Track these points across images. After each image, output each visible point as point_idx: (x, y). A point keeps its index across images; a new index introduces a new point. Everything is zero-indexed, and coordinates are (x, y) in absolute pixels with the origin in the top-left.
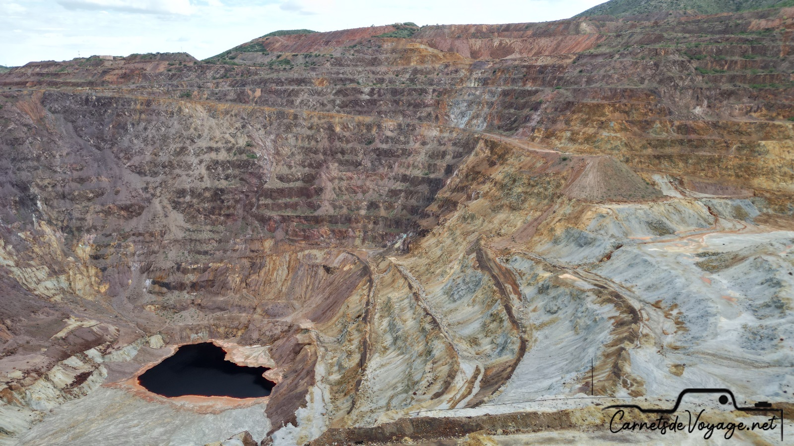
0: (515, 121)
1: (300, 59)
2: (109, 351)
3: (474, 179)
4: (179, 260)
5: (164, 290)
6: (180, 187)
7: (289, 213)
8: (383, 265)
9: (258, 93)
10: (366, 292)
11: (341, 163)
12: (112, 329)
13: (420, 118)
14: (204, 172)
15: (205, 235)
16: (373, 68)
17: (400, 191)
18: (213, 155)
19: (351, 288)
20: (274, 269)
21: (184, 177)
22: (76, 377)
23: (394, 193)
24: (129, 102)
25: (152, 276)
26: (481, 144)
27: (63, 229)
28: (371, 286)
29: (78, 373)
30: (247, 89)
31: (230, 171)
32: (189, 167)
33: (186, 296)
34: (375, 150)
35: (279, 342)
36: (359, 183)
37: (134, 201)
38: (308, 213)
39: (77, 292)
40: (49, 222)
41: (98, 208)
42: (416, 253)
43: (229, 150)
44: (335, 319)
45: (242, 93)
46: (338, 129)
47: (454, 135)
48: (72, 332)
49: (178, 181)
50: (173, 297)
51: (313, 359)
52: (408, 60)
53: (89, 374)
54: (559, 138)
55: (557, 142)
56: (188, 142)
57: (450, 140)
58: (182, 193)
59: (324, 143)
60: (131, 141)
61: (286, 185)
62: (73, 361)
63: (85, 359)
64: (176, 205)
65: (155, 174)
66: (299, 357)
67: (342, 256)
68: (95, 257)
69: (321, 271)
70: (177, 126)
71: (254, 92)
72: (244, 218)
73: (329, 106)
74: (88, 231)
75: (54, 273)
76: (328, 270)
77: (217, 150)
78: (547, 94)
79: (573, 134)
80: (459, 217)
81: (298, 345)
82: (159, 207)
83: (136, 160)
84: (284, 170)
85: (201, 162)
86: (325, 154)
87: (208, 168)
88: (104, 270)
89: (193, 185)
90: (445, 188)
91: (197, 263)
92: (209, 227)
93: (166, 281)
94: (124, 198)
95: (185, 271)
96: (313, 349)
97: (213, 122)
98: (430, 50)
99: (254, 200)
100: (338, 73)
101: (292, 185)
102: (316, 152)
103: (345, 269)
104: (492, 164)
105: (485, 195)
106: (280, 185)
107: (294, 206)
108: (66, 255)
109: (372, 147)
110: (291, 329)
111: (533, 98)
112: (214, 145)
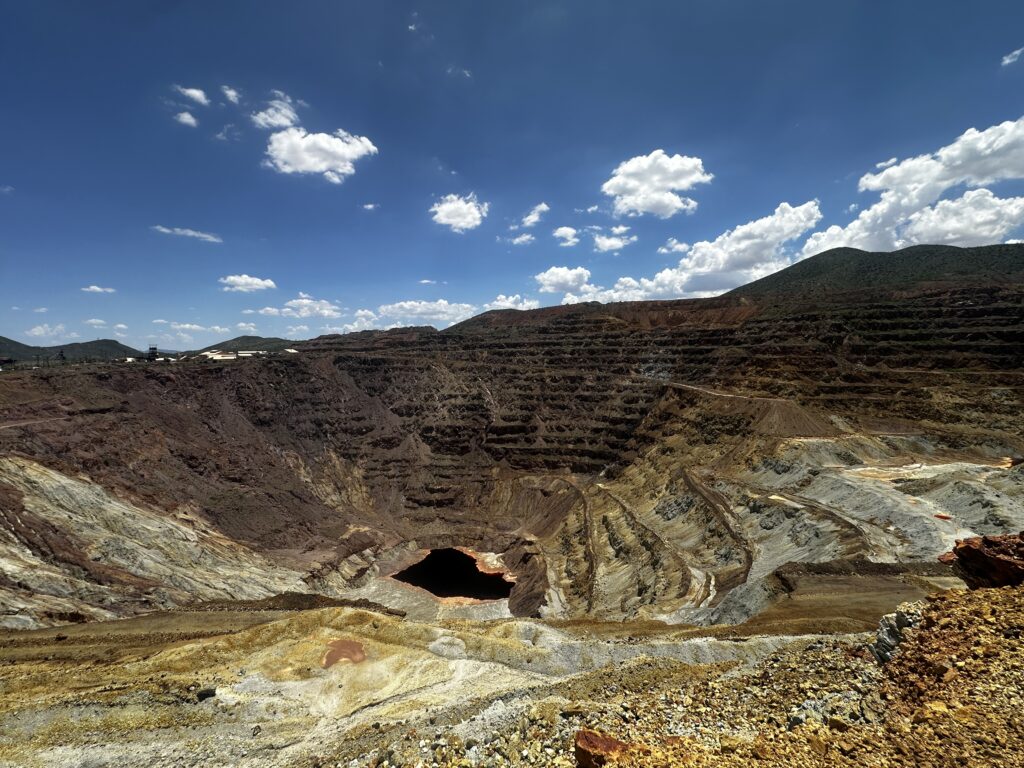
0: (695, 374)
1: (514, 330)
2: (380, 551)
3: (666, 419)
4: (426, 481)
5: (416, 505)
6: (429, 425)
7: (510, 446)
8: (592, 490)
9: (485, 354)
10: (581, 512)
11: (551, 406)
12: (380, 534)
13: (613, 372)
14: (446, 413)
15: (447, 462)
16: (574, 335)
17: (602, 430)
18: (453, 401)
19: (567, 509)
20: (501, 491)
21: (431, 417)
22: (358, 571)
23: (597, 431)
24: (392, 362)
25: (407, 494)
26: (671, 391)
27: (343, 456)
28: (585, 507)
29: (359, 567)
30: (477, 351)
31: (465, 413)
32: (435, 409)
33: (432, 511)
34: (577, 397)
35: (510, 552)
36: (567, 423)
37: (394, 435)
38: (526, 446)
39: (354, 505)
40: (335, 451)
41: (370, 440)
42: (621, 480)
43: (464, 397)
44: (555, 534)
45: (474, 354)
46: (548, 380)
47: (645, 384)
48: (353, 535)
49: (427, 420)
50: (423, 512)
51: (543, 566)
52: (600, 328)
53: (367, 569)
54: (739, 386)
55: (737, 389)
56: (434, 391)
57: (641, 388)
58: (429, 429)
59: (537, 391)
60: (394, 390)
61: (509, 424)
62: (354, 558)
63: (363, 557)
64: (426, 440)
65: (410, 415)
66: (529, 564)
67: (555, 482)
68: (365, 478)
69: (539, 494)
70: (427, 379)
71: (482, 353)
72: (476, 450)
73: (540, 363)
74: (362, 457)
75: (339, 489)
76: (545, 494)
77: (456, 397)
78: (721, 351)
79: (750, 382)
80: (658, 450)
81: (527, 554)
82: (413, 441)
83: (396, 405)
84: (505, 411)
85: (444, 406)
86: (538, 399)
87: (449, 411)
88: (372, 487)
89: (437, 423)
90: (641, 427)
91: (440, 484)
92: (449, 456)
93: (417, 498)
94: (388, 434)
95: (432, 491)
96: (541, 559)
97: (452, 376)
98: (617, 320)
99: (484, 435)
100: (545, 339)
101: (512, 424)
102: (531, 397)
103: (560, 492)
104: (682, 407)
105: (679, 432)
106: (503, 424)
107: (515, 441)
108: (346, 476)
109: (576, 393)
110: (520, 541)
111: (710, 355)
112: (453, 393)
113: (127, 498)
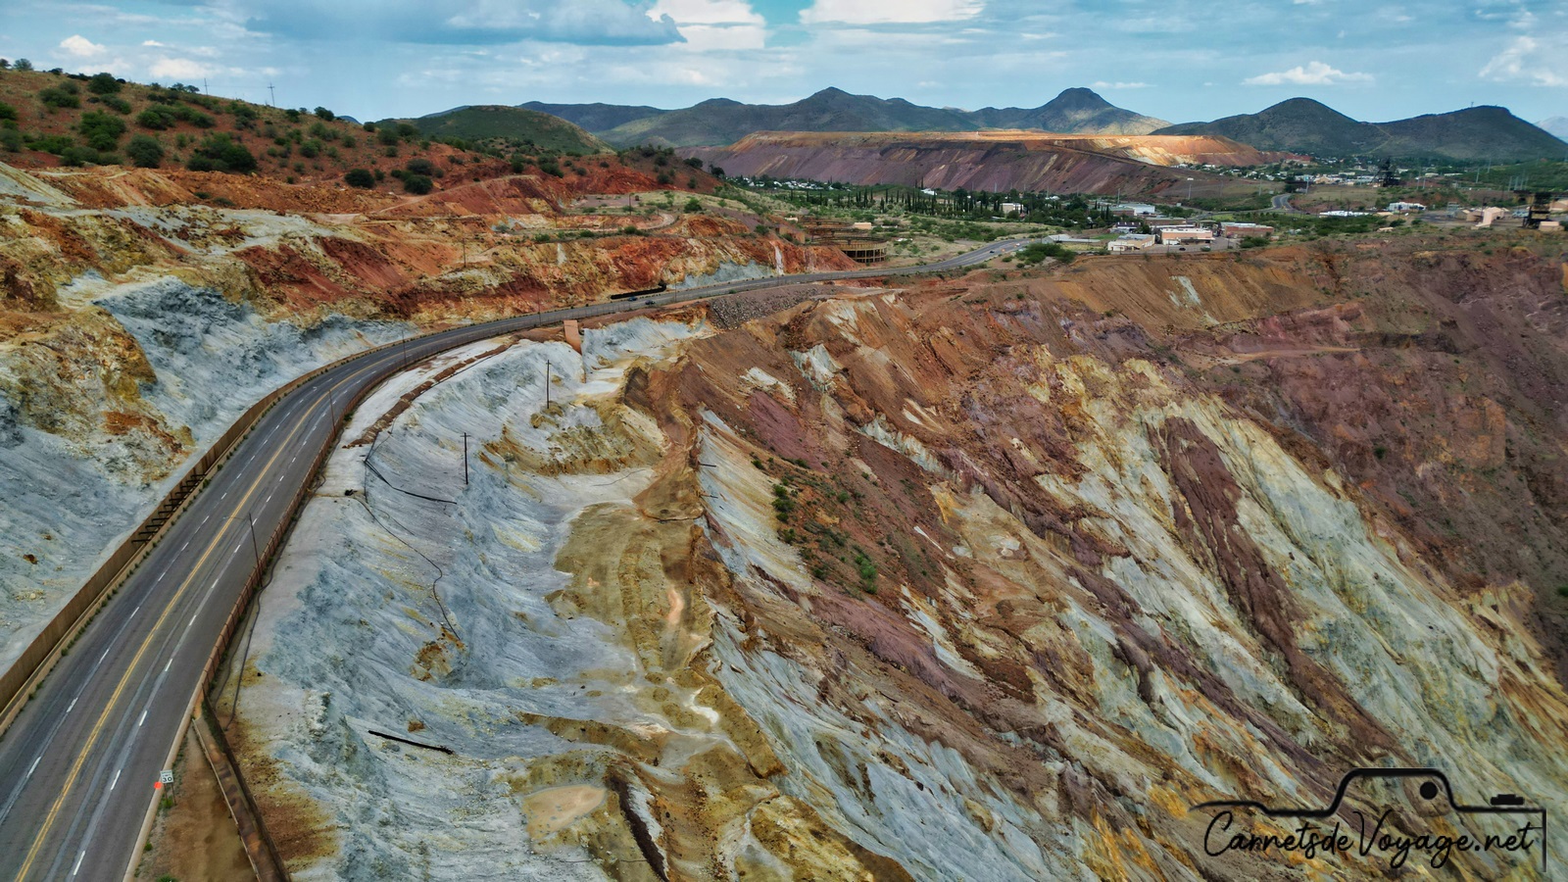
113: (1392, 542)
